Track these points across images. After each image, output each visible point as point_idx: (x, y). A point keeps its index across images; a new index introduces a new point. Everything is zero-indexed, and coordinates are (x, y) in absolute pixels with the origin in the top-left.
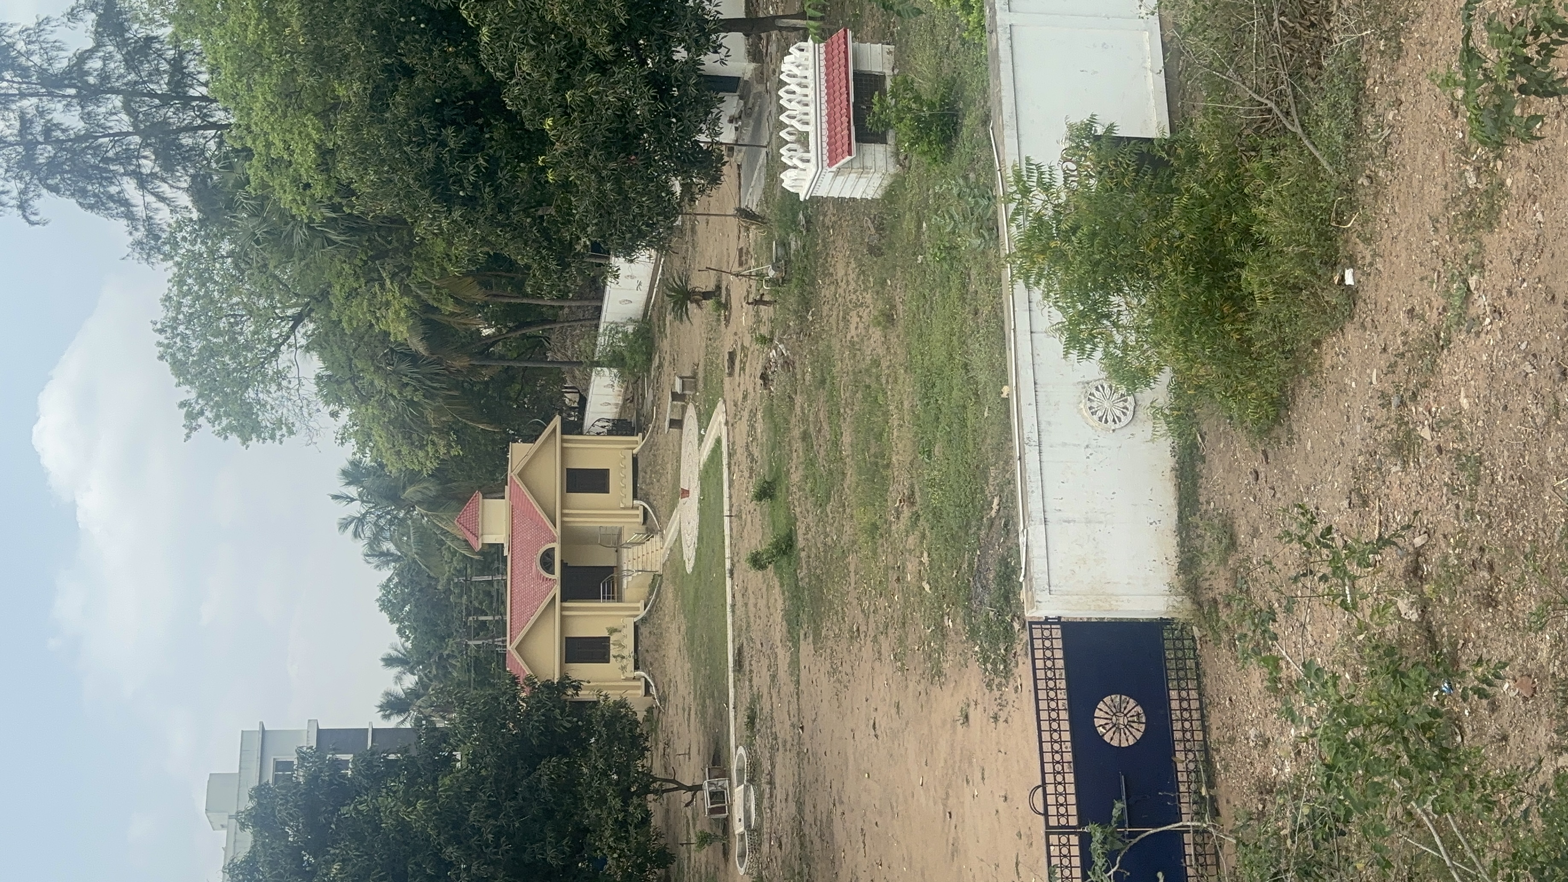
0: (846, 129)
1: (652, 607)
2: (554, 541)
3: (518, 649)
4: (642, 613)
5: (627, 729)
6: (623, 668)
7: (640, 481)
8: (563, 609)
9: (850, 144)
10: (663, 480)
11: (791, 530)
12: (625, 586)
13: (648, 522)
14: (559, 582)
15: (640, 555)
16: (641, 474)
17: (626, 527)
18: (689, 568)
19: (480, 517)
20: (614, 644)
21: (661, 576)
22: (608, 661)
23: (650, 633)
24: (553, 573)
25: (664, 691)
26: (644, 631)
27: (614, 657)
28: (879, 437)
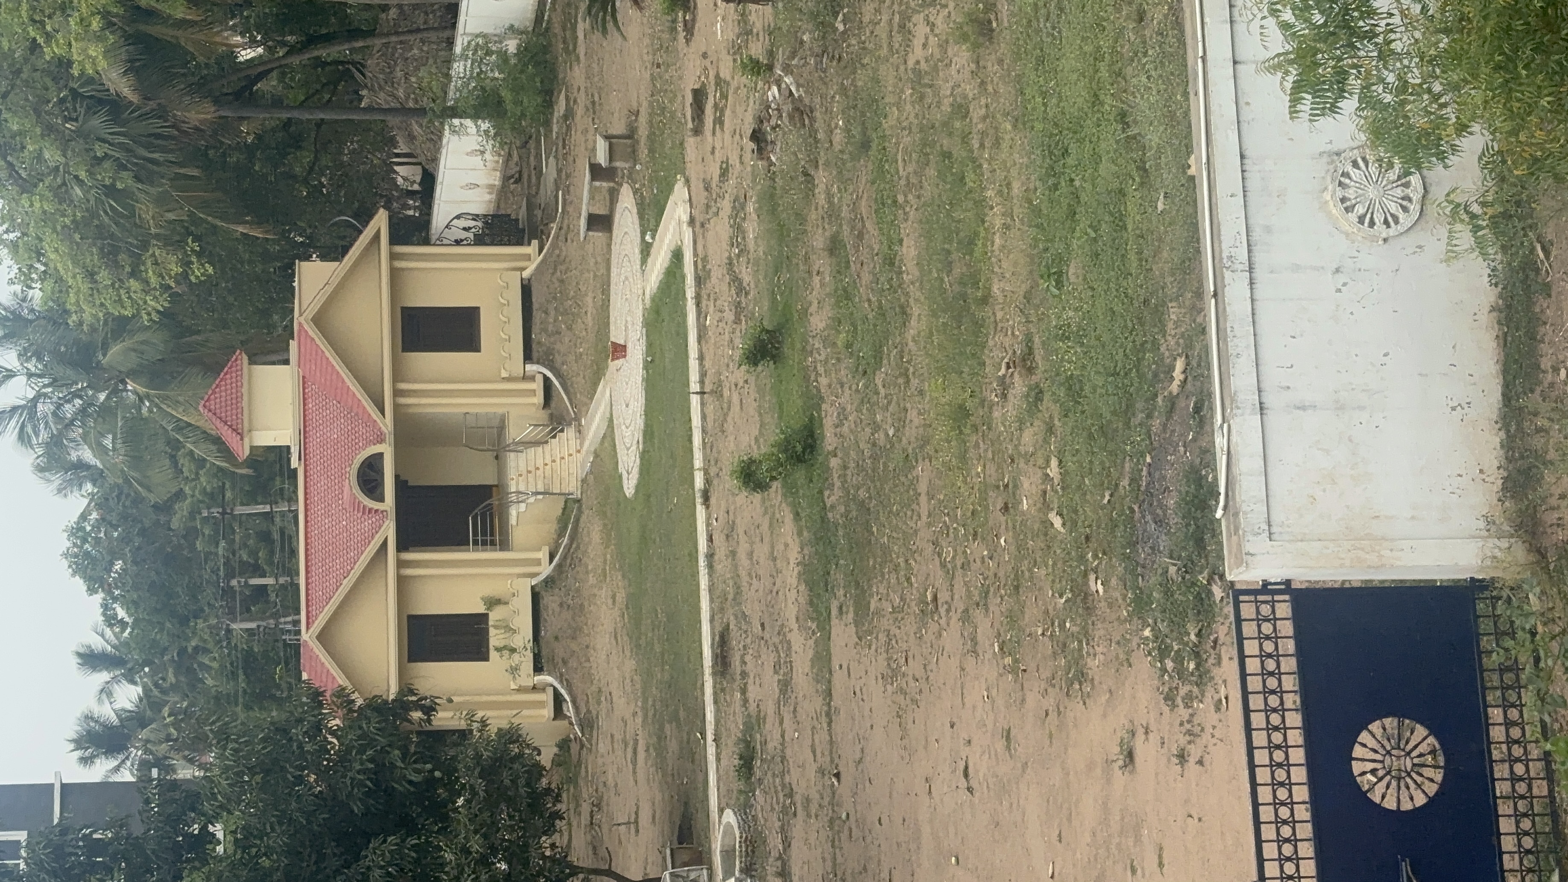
1: (564, 558)
2: (382, 441)
3: (323, 637)
4: (546, 570)
6: (514, 670)
7: (536, 329)
8: (400, 564)
10: (578, 326)
11: (812, 417)
12: (513, 521)
13: (553, 404)
14: (392, 515)
15: (540, 464)
16: (537, 316)
17: (514, 413)
18: (629, 487)
19: (245, 398)
20: (496, 627)
21: (578, 501)
22: (486, 658)
23: (561, 605)
24: (381, 499)
25: (589, 711)
26: (550, 601)
27: (498, 649)
28: (968, 247)
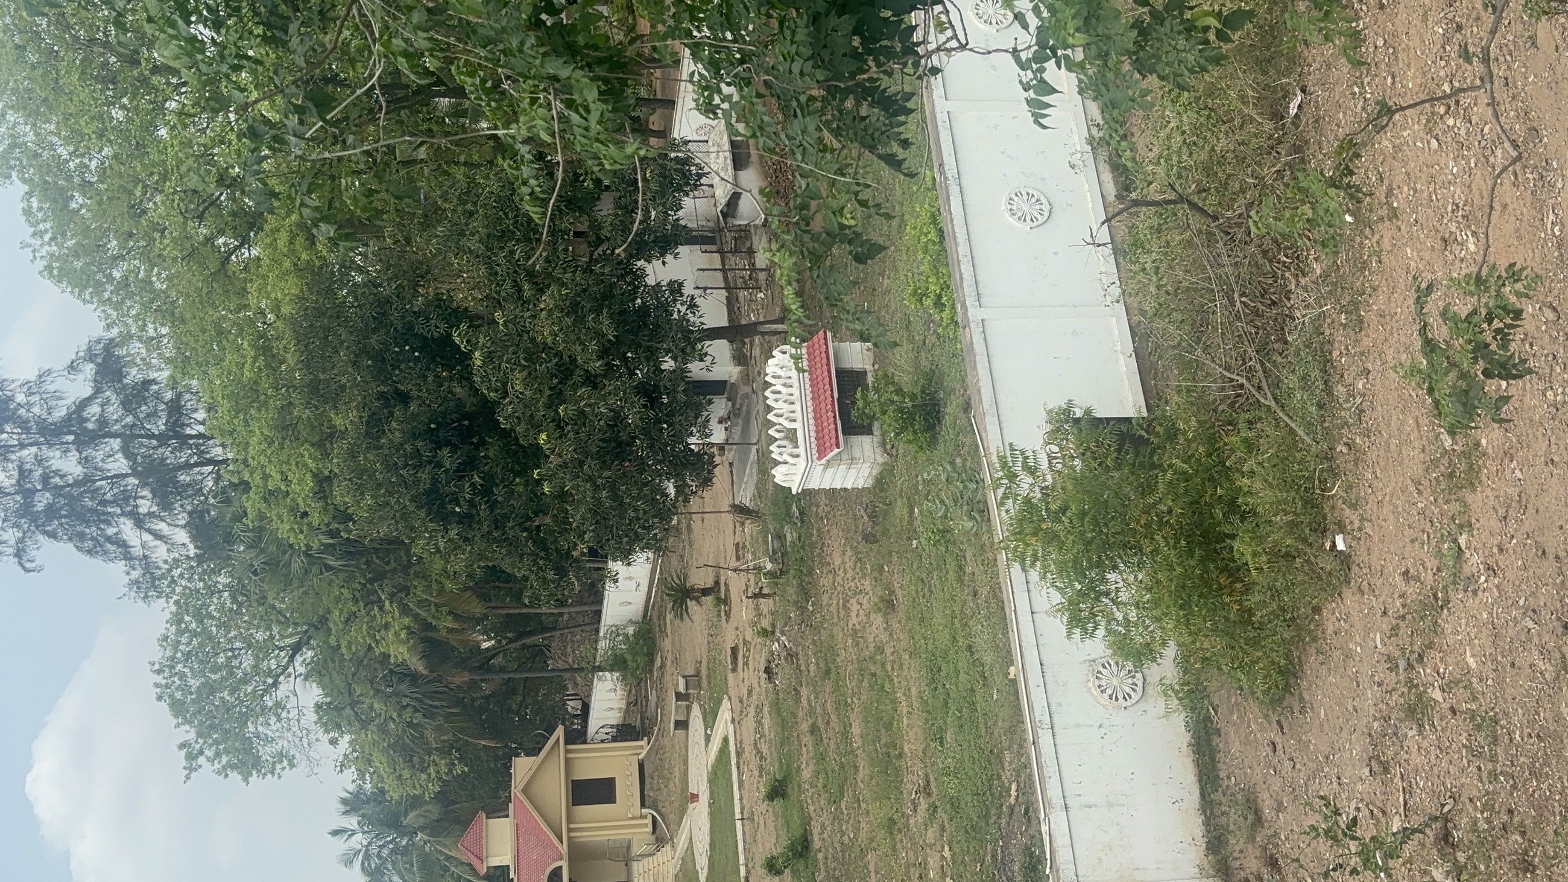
0: (833, 423)
2: (561, 859)
7: (647, 787)
9: (837, 438)
10: (672, 785)
11: (806, 830)
13: (658, 831)
15: (651, 867)
16: (648, 780)
17: (635, 838)
18: (703, 878)
19: (484, 838)
28: (889, 726)
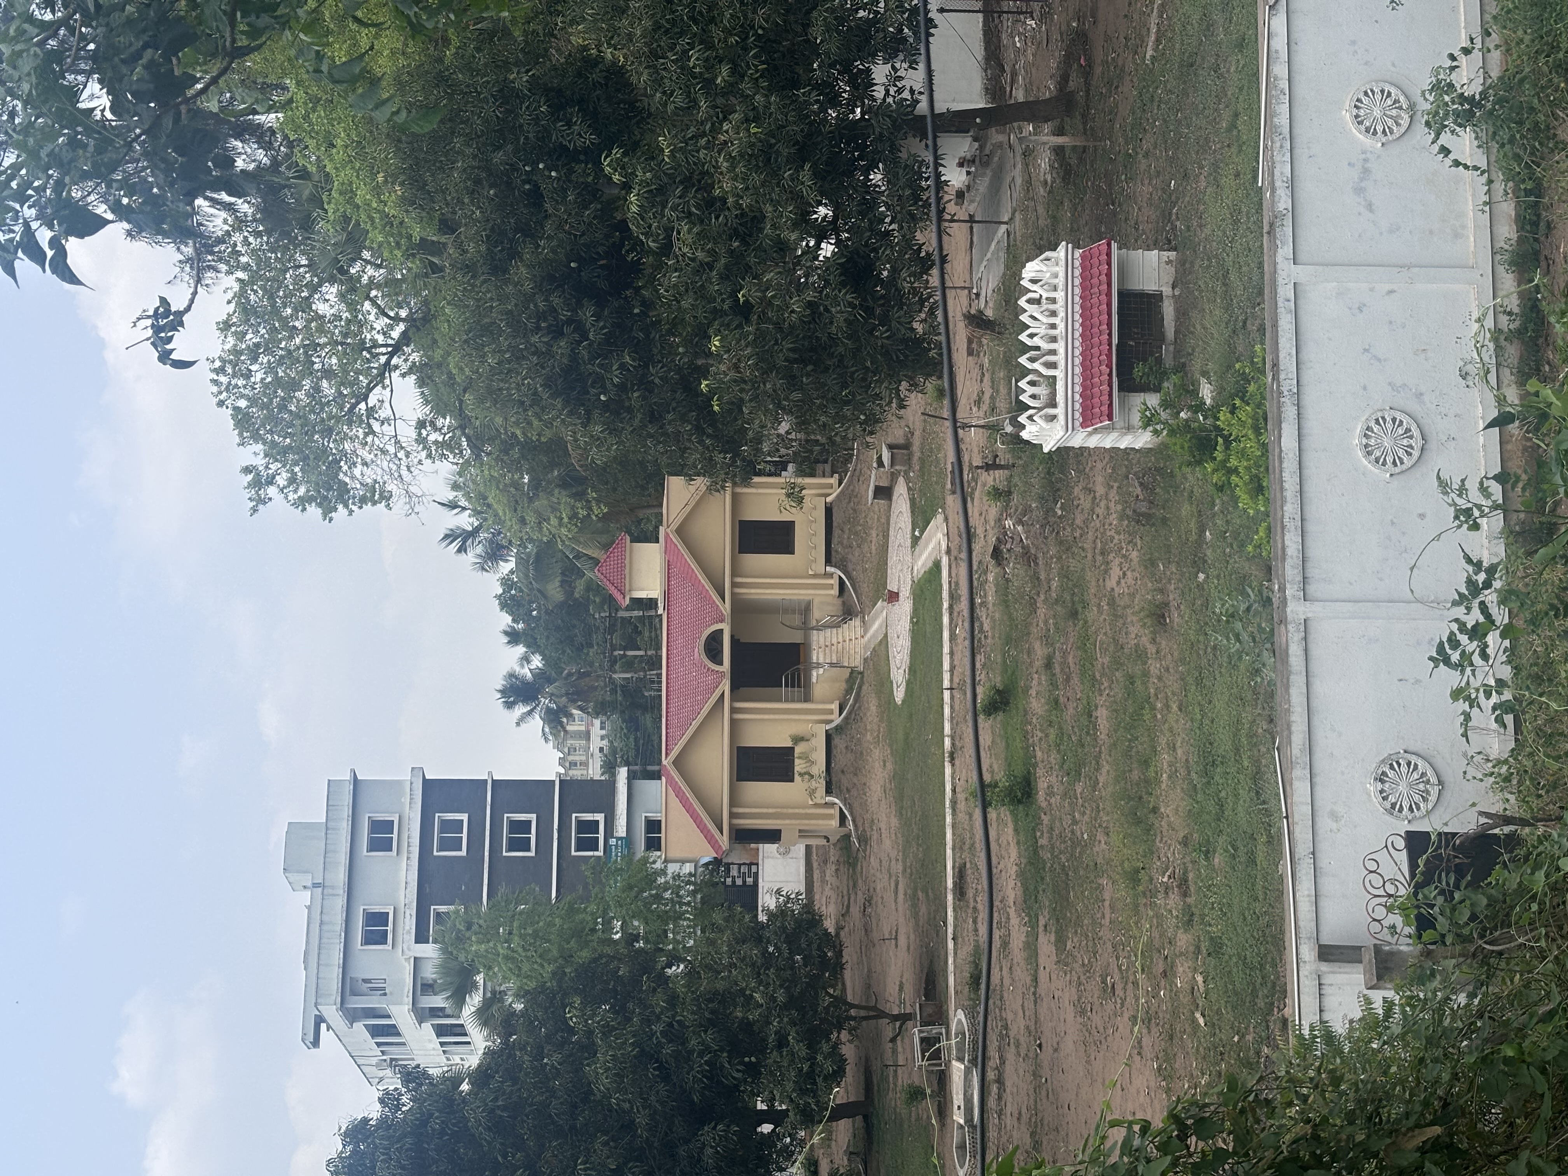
0: (1107, 371)
1: (850, 713)
2: (722, 621)
3: (676, 763)
4: (838, 720)
5: (815, 946)
6: (812, 793)
7: (835, 541)
8: (733, 710)
9: (1110, 406)
10: (865, 548)
12: (814, 680)
13: (846, 594)
14: (728, 675)
15: (834, 641)
16: (836, 532)
17: (817, 601)
18: (899, 695)
19: (627, 567)
20: (799, 758)
21: (861, 673)
22: (792, 780)
23: (847, 747)
24: (721, 663)
25: (864, 830)
26: (839, 743)
27: (801, 775)
28: (1145, 763)
